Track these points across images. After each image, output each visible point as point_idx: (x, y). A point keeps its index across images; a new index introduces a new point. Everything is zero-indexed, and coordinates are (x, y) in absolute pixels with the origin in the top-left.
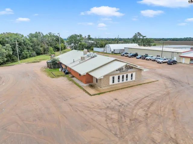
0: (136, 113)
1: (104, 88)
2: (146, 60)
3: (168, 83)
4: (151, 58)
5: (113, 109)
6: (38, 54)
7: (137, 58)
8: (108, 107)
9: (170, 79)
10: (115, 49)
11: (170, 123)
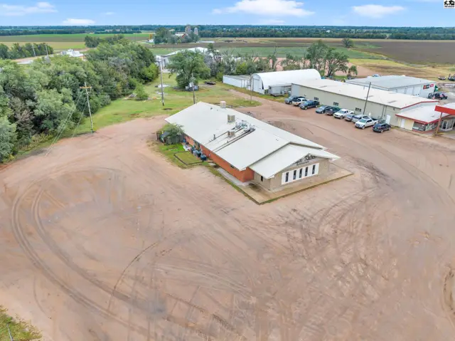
0: (323, 230)
1: (273, 191)
2: (336, 118)
3: (368, 178)
4: (344, 115)
5: (293, 225)
6: (113, 98)
7: (317, 112)
8: (286, 222)
9: (373, 169)
10: (270, 85)
11: (362, 242)
